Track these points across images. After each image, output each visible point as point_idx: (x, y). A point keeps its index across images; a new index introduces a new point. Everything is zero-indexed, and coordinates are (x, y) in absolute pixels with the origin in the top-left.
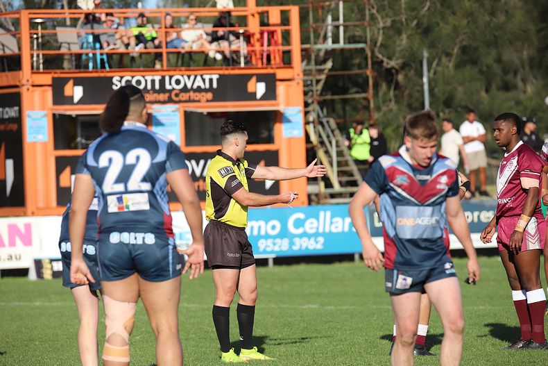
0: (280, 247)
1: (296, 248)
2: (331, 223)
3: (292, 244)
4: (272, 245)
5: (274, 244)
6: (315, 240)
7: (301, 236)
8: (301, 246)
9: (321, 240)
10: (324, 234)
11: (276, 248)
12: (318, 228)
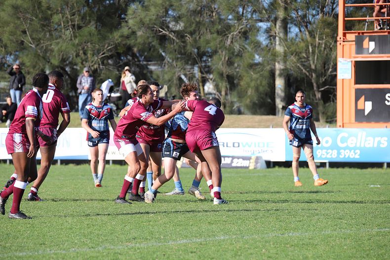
0: (331, 155)
1: (342, 157)
2: (366, 141)
3: (339, 153)
4: (325, 154)
5: (327, 154)
6: (354, 152)
7: (345, 149)
8: (345, 156)
9: (358, 151)
10: (360, 149)
11: (329, 156)
12: (356, 144)
